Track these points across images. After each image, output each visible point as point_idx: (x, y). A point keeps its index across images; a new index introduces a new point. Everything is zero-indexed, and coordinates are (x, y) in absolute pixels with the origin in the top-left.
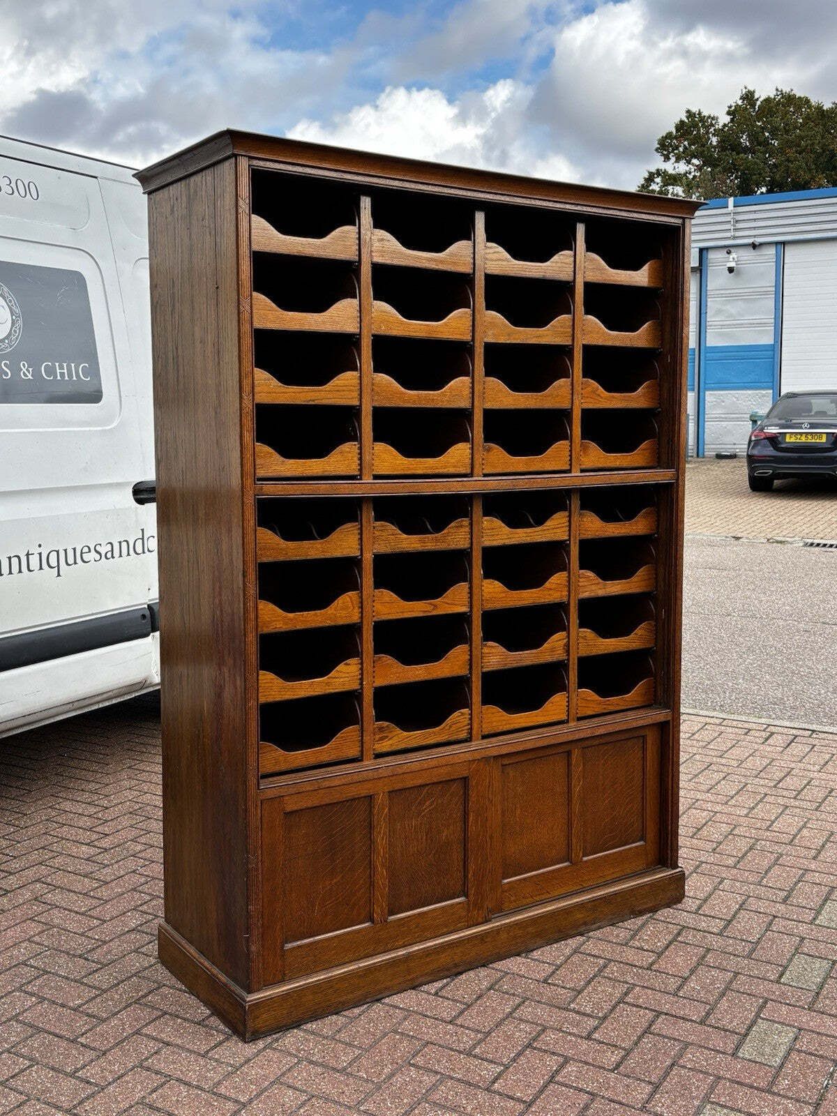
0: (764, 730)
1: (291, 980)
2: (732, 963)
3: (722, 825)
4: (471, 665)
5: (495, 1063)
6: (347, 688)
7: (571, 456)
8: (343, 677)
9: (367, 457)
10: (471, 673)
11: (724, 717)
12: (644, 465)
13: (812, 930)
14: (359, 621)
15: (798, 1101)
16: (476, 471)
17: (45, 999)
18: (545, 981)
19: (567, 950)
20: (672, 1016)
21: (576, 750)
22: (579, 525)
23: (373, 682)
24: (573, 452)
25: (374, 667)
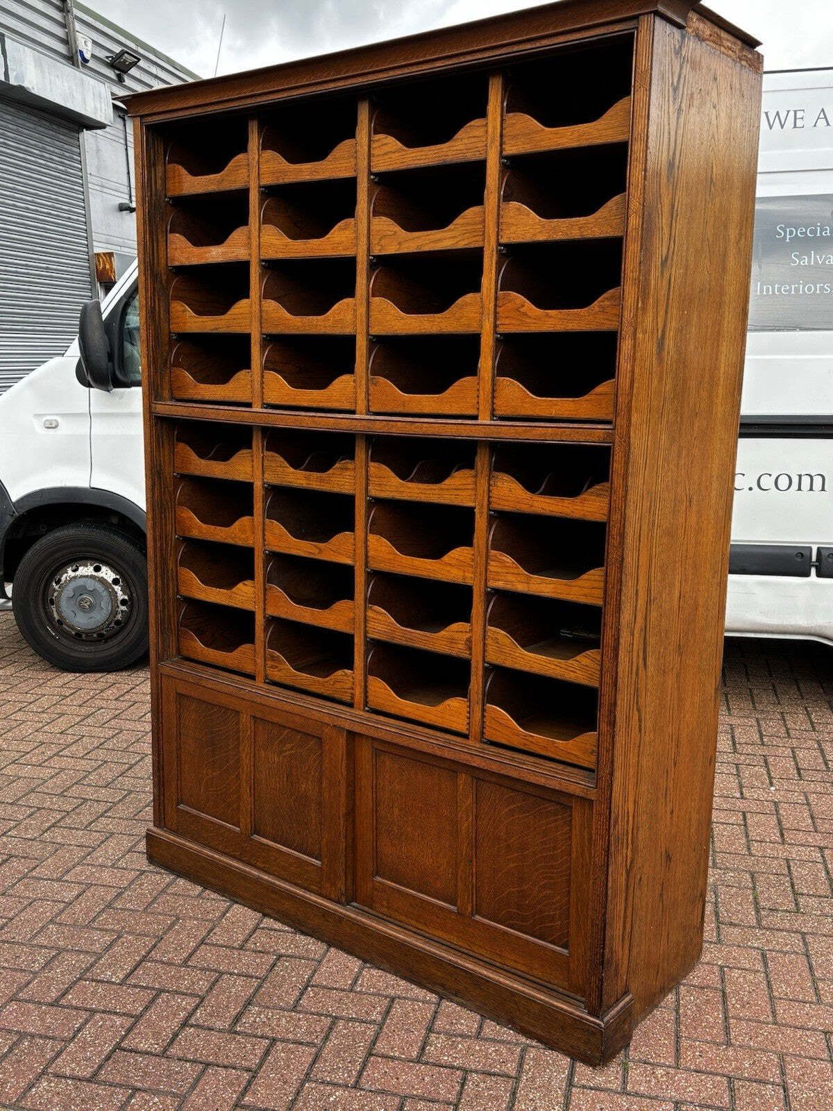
4: (355, 625)
6: (245, 606)
8: (242, 595)
21: (464, 776)
22: (489, 491)
23: (265, 609)
24: (481, 392)
25: (265, 594)
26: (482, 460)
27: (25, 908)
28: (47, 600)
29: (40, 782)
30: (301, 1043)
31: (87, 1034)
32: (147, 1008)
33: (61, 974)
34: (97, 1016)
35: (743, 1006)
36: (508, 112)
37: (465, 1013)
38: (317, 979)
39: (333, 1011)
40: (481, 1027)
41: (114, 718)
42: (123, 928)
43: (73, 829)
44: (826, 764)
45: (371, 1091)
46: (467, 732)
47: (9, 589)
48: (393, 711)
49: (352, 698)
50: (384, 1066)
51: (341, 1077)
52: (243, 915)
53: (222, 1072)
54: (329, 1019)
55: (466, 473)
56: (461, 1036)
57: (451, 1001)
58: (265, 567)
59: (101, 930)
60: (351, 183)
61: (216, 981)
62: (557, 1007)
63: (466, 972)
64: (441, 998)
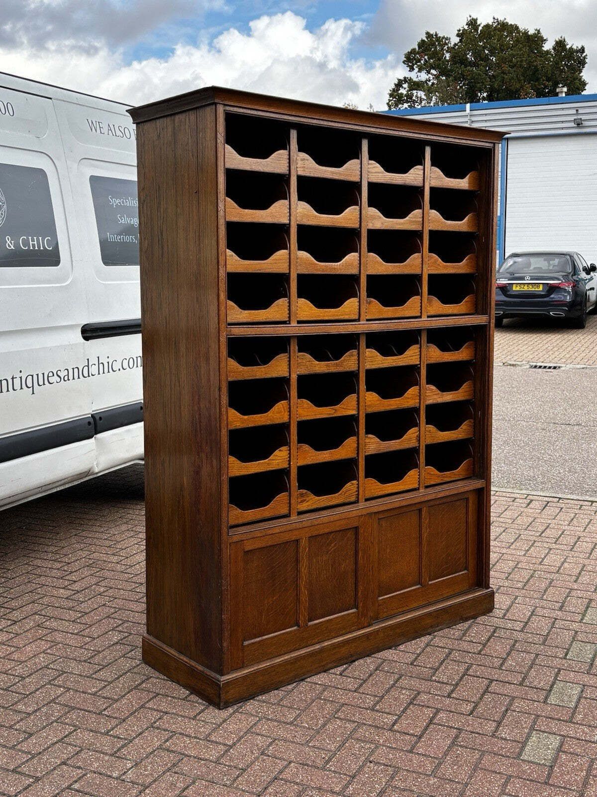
0: (525, 499)
1: (247, 666)
2: (534, 649)
3: (509, 562)
4: (358, 450)
5: (391, 714)
6: (280, 467)
7: (421, 306)
8: (278, 459)
9: (293, 308)
10: (358, 456)
11: (497, 490)
12: (467, 312)
13: (582, 626)
14: (288, 421)
15: (590, 726)
16: (361, 318)
17: (70, 689)
18: (412, 664)
19: (422, 644)
20: (501, 681)
21: (425, 508)
23: (297, 463)
25: (297, 452)
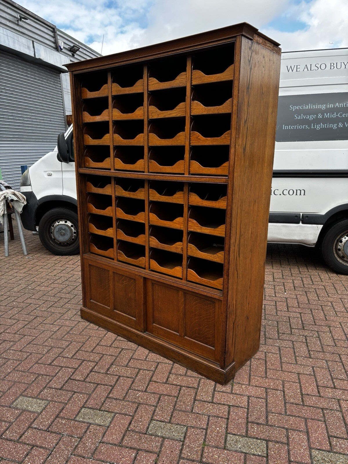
4: (145, 243)
6: (110, 236)
8: (109, 232)
16: (145, 170)
21: (181, 292)
22: (188, 199)
23: (117, 237)
24: (185, 165)
25: (116, 232)
26: (186, 189)
27: (41, 333)
28: (50, 233)
29: (47, 292)
30: (128, 377)
31: (60, 374)
32: (79, 366)
33: (52, 355)
34: (63, 369)
35: (272, 365)
36: (193, 70)
37: (182, 368)
38: (134, 357)
39: (139, 367)
40: (186, 372)
41: (72, 271)
42: (72, 340)
43: (57, 307)
44: (304, 285)
45: (150, 393)
46: (182, 278)
47: (37, 229)
48: (158, 271)
49: (145, 266)
50: (155, 385)
51: (141, 388)
52: (111, 336)
53: (103, 386)
54: (138, 370)
55: (181, 192)
56: (180, 375)
57: (177, 364)
58: (116, 223)
59: (65, 340)
60: (142, 94)
61: (102, 357)
62: (211, 366)
63: (182, 355)
64: (174, 363)
